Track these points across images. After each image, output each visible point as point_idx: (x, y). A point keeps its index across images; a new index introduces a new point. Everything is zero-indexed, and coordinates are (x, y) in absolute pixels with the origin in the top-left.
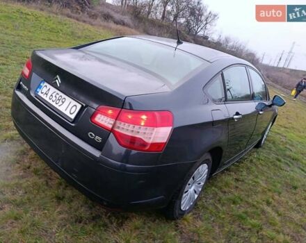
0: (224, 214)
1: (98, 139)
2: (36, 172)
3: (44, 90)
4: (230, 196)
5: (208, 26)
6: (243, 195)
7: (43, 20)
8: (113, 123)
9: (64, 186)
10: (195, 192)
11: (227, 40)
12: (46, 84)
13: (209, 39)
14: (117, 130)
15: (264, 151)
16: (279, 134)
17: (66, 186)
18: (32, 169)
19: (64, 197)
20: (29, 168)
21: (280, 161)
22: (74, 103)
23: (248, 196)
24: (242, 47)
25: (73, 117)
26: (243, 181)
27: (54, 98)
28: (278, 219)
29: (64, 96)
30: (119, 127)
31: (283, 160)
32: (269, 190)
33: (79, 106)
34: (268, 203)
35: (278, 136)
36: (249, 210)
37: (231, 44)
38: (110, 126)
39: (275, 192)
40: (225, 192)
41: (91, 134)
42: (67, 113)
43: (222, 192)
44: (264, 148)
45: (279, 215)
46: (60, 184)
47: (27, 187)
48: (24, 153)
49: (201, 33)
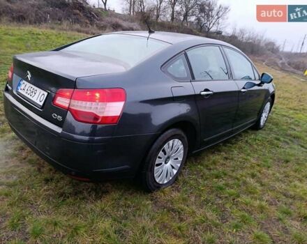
0: (204, 186)
1: (60, 118)
2: (30, 162)
3: (22, 87)
4: (215, 172)
5: (220, 20)
6: (228, 170)
7: (53, 37)
8: (68, 102)
9: (54, 171)
10: (173, 167)
11: (242, 32)
12: (24, 81)
13: (223, 34)
14: (72, 108)
15: (264, 132)
16: (285, 116)
17: (56, 171)
18: (27, 159)
19: (51, 179)
20: (24, 159)
21: (278, 139)
22: (43, 92)
23: (233, 171)
24: (259, 38)
25: (41, 104)
26: (232, 159)
27: (29, 92)
28: (259, 188)
29: (36, 88)
30: (74, 106)
31: (282, 139)
32: (258, 165)
33: (46, 94)
34: (253, 176)
35: (285, 118)
36: (231, 182)
37: (246, 36)
38: (67, 106)
39: (264, 166)
40: (210, 169)
41: (54, 115)
42: (38, 102)
43: (207, 169)
44: (265, 130)
45: (262, 185)
46: (51, 170)
47: (21, 173)
48: (22, 149)
49: (213, 29)
